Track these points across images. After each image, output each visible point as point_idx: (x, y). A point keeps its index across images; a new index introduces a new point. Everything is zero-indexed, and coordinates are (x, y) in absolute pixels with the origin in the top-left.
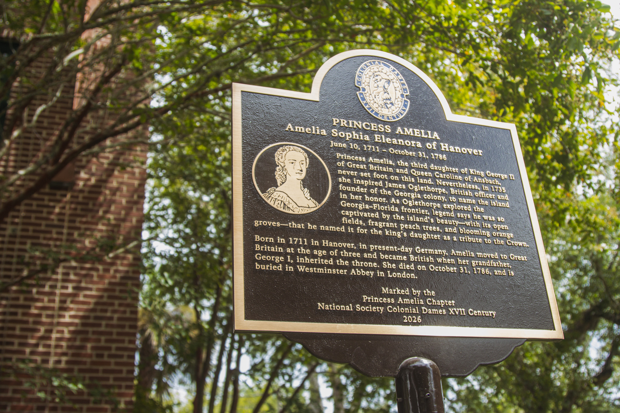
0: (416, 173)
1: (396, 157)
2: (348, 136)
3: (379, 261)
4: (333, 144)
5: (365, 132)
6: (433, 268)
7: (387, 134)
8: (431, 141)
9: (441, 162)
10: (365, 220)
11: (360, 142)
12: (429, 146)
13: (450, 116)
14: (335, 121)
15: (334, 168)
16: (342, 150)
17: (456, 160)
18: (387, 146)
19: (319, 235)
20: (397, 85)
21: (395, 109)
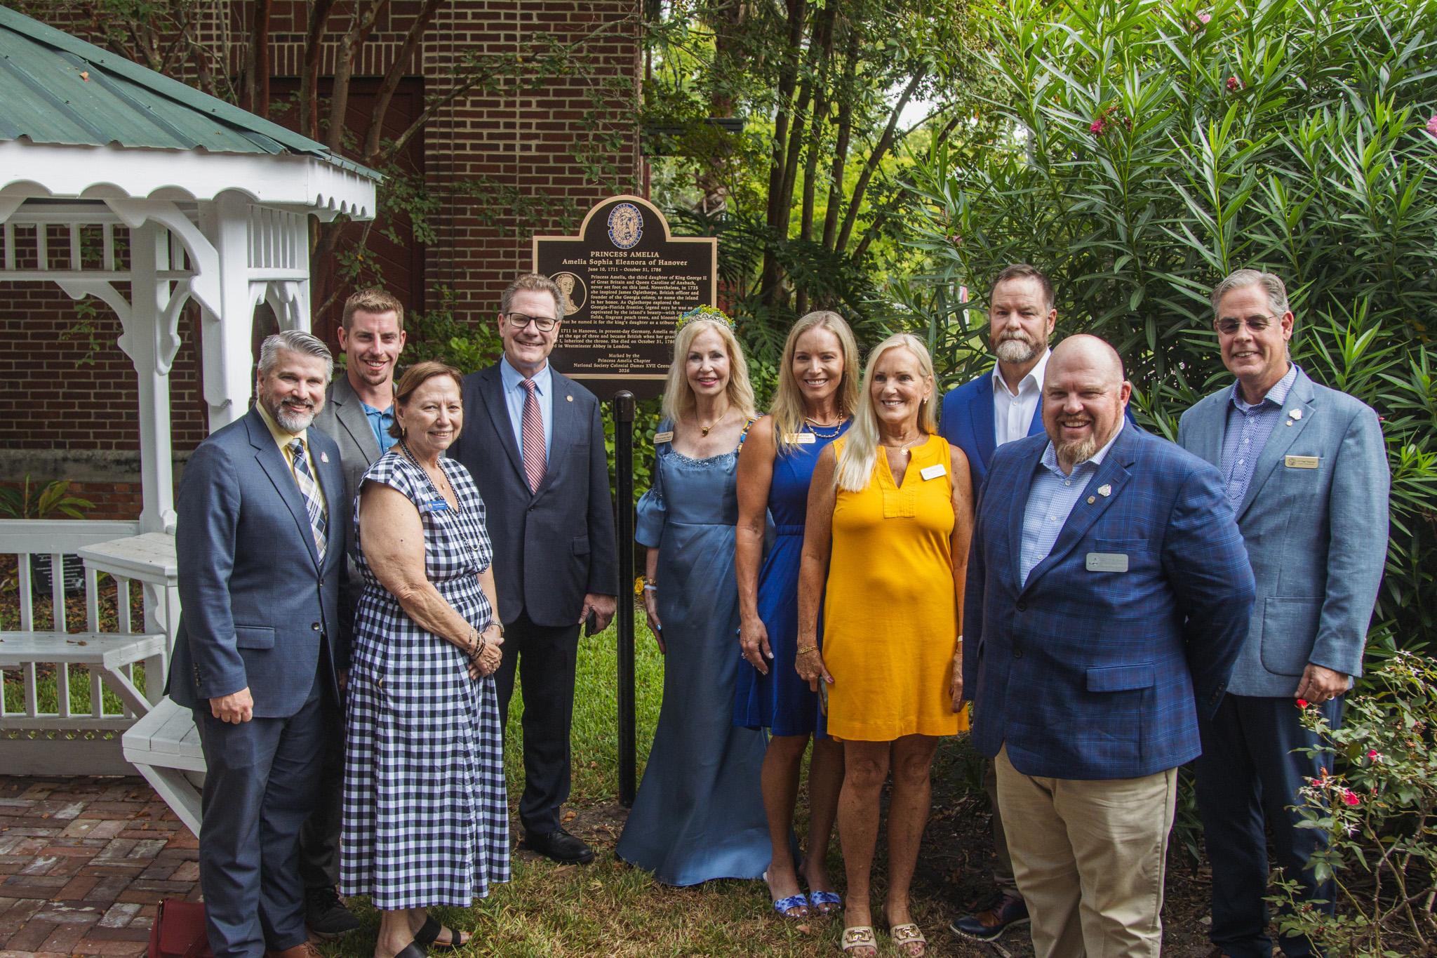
0: (639, 283)
1: (627, 274)
2: (599, 263)
3: (609, 339)
4: (590, 269)
5: (610, 258)
6: (640, 342)
7: (624, 259)
8: (652, 259)
9: (656, 274)
10: (604, 315)
11: (606, 266)
12: (651, 263)
13: (669, 239)
14: (592, 254)
15: (589, 285)
16: (594, 273)
17: (667, 271)
18: (623, 266)
19: (577, 327)
20: (636, 221)
21: (632, 240)
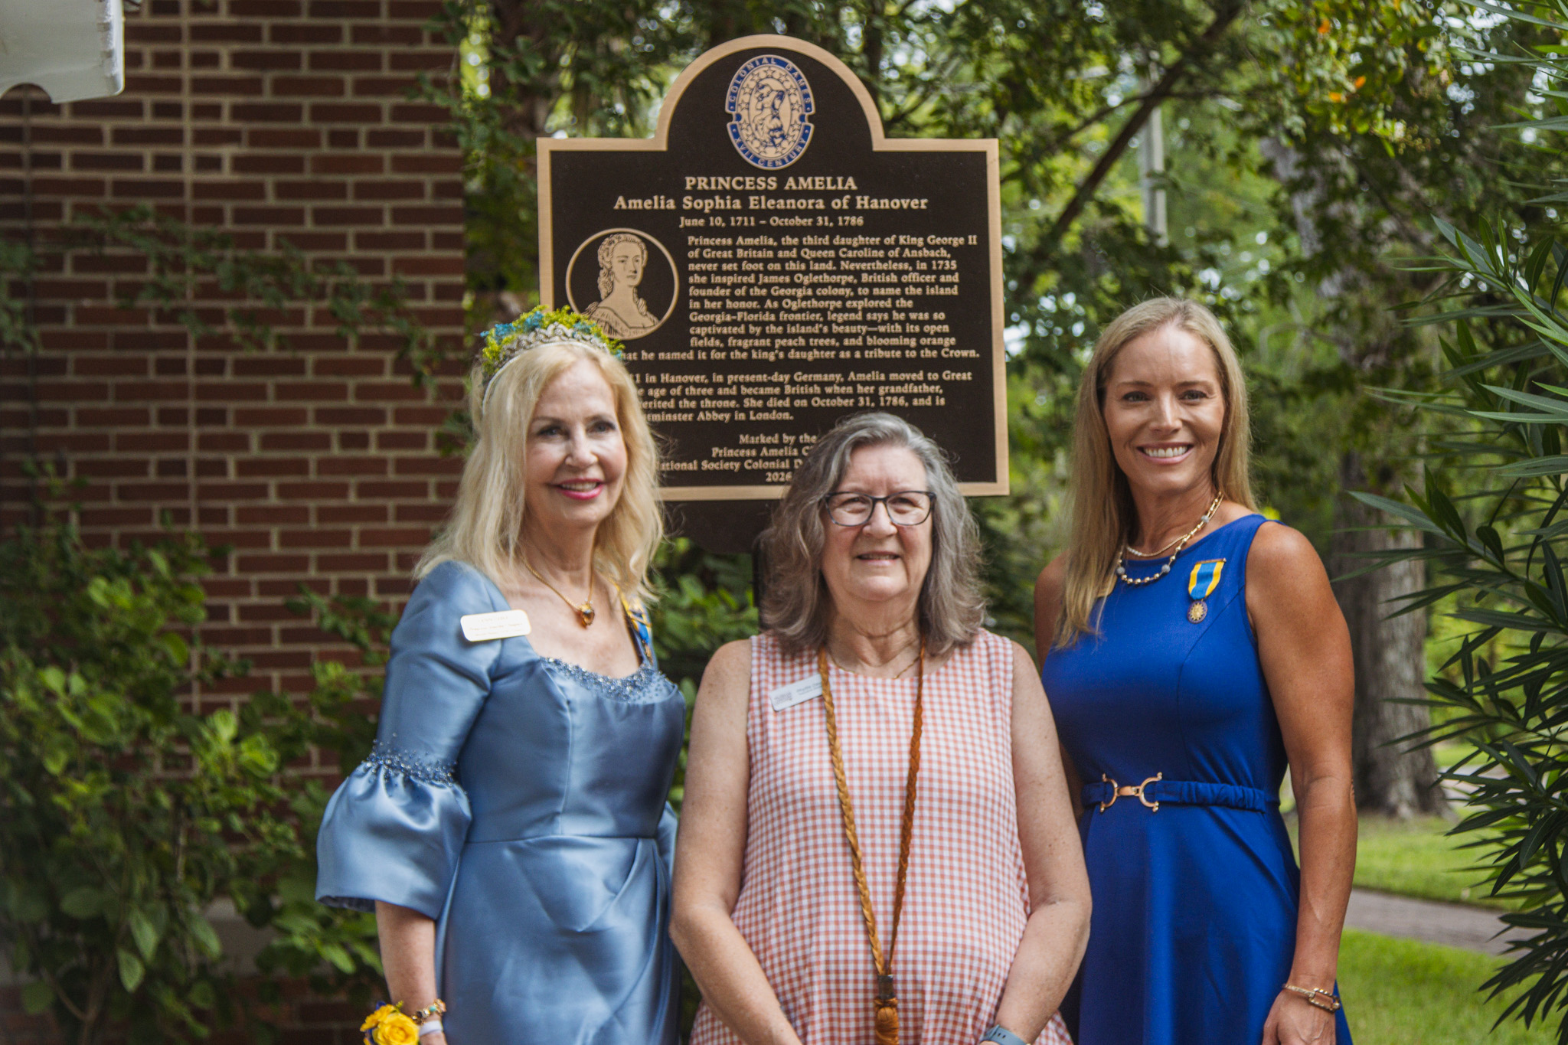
0: (809, 254)
1: (778, 233)
2: (709, 205)
3: (739, 398)
4: (685, 222)
5: (735, 194)
6: (817, 402)
7: (769, 194)
8: (839, 194)
9: (851, 231)
10: (724, 339)
11: (726, 214)
12: (836, 204)
13: (881, 143)
14: (690, 182)
15: (683, 263)
16: (696, 231)
17: (879, 224)
18: (767, 214)
19: (657, 367)
20: (797, 98)
21: (787, 146)
